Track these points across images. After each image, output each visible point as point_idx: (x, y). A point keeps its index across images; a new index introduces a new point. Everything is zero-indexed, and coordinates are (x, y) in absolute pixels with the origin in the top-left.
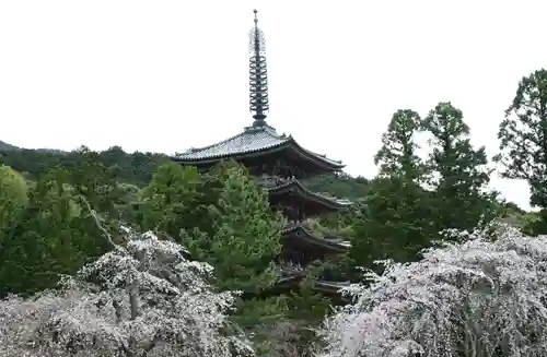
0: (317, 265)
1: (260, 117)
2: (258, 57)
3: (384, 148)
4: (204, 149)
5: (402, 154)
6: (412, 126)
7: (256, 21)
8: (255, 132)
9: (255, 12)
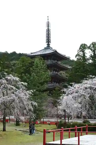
0: (63, 84)
1: (48, 45)
2: (48, 29)
3: (78, 54)
4: (34, 53)
5: (82, 55)
6: (85, 48)
7: (48, 19)
8: (47, 49)
9: (48, 17)
